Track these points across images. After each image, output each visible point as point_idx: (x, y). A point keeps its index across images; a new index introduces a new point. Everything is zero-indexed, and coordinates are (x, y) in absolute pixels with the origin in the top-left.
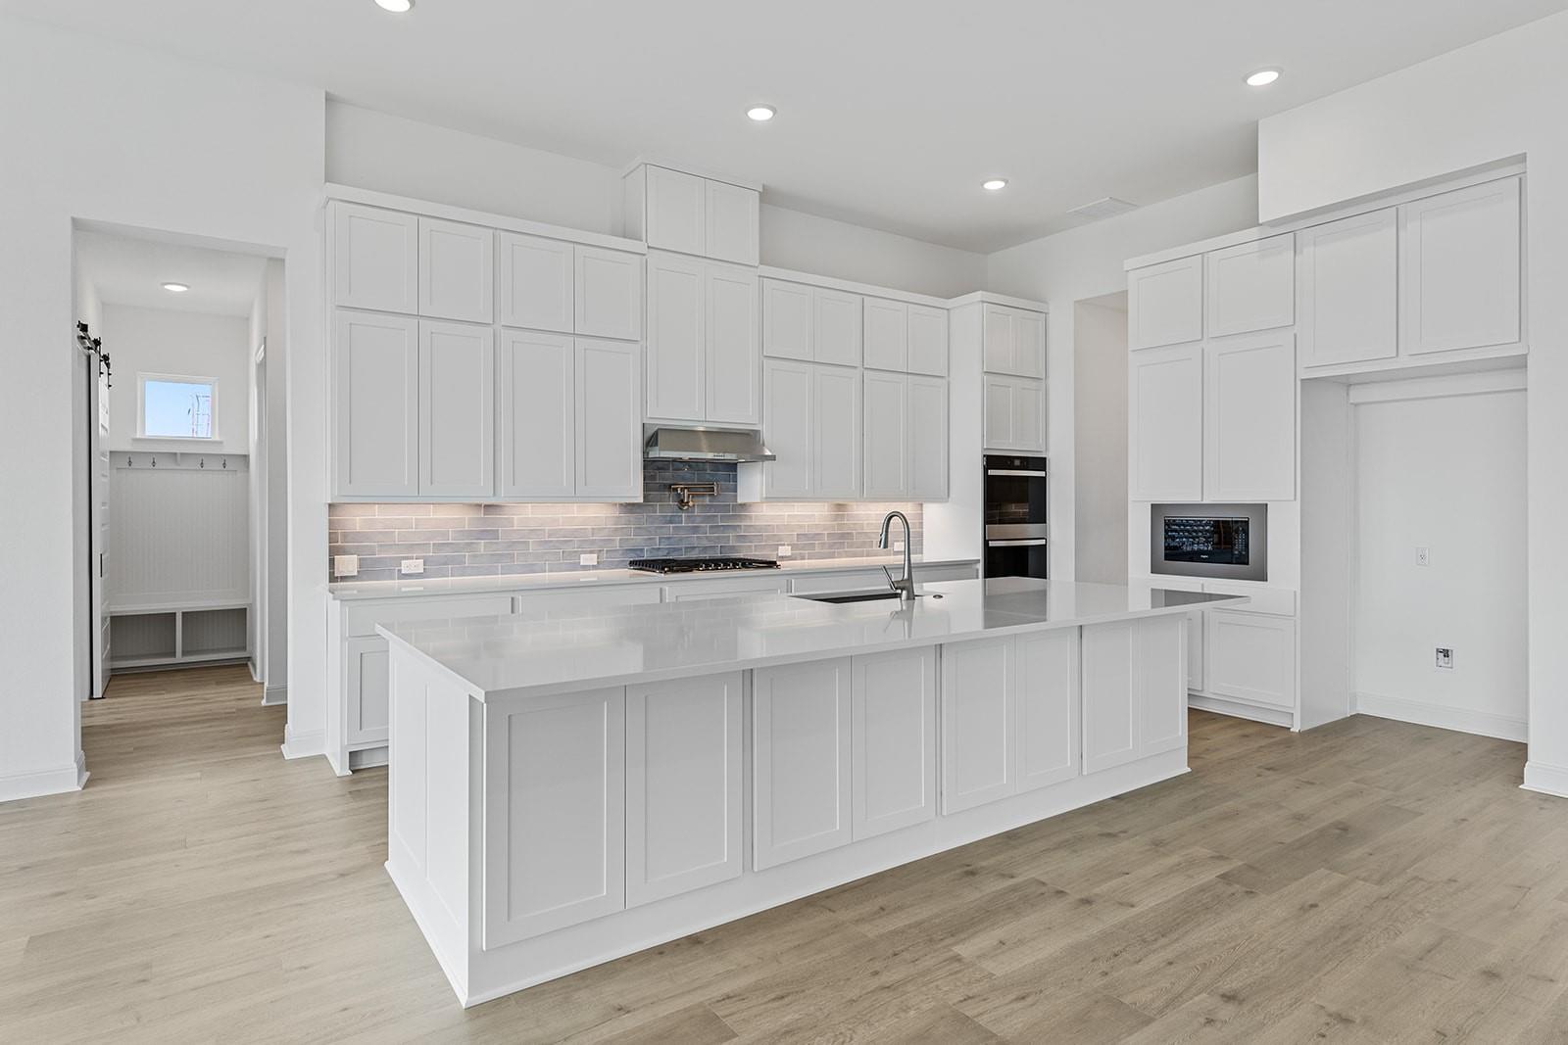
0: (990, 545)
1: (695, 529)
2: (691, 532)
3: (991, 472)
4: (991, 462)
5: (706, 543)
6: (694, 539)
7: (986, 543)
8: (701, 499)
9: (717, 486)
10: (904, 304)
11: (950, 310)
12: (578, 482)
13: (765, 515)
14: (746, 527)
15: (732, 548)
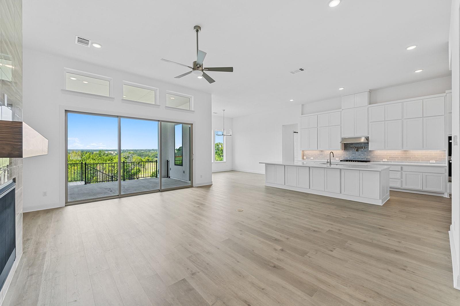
0: (450, 162)
1: (360, 155)
3: (450, 141)
5: (362, 158)
6: (359, 157)
9: (364, 147)
10: (421, 100)
11: (446, 96)
12: (330, 148)
13: (378, 153)
14: (373, 155)
15: (369, 159)
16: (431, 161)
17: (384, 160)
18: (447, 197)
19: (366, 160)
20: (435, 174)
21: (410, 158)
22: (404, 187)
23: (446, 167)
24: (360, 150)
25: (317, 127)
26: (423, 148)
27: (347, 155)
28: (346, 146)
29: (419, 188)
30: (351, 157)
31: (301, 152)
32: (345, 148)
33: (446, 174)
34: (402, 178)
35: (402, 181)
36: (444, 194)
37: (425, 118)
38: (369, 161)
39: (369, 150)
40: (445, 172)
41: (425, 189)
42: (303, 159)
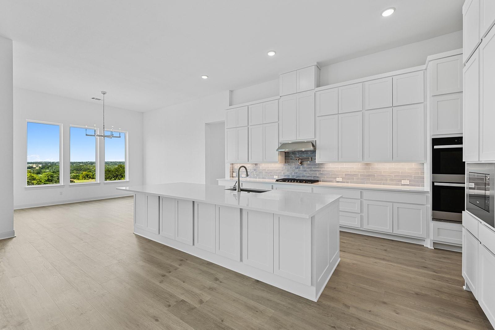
0: (435, 185)
1: (305, 171)
2: (304, 172)
3: (436, 147)
4: (435, 141)
5: (308, 175)
6: (305, 174)
7: (433, 183)
8: (307, 162)
9: (311, 158)
10: (390, 77)
11: (426, 69)
12: (264, 158)
13: (331, 167)
14: (323, 171)
15: (318, 177)
16: (403, 182)
17: (338, 179)
18: (429, 247)
19: (313, 179)
20: (412, 206)
21: (374, 175)
22: (365, 227)
23: (427, 192)
24: (305, 163)
25: (248, 125)
26: (393, 159)
27: (288, 171)
28: (288, 156)
29: (387, 229)
30: (293, 174)
31: (230, 166)
32: (285, 159)
33: (427, 205)
34: (362, 211)
35: (362, 218)
36: (425, 240)
37: (395, 108)
38: (317, 181)
39: (317, 162)
40: (427, 204)
41: (396, 232)
42: (233, 177)
